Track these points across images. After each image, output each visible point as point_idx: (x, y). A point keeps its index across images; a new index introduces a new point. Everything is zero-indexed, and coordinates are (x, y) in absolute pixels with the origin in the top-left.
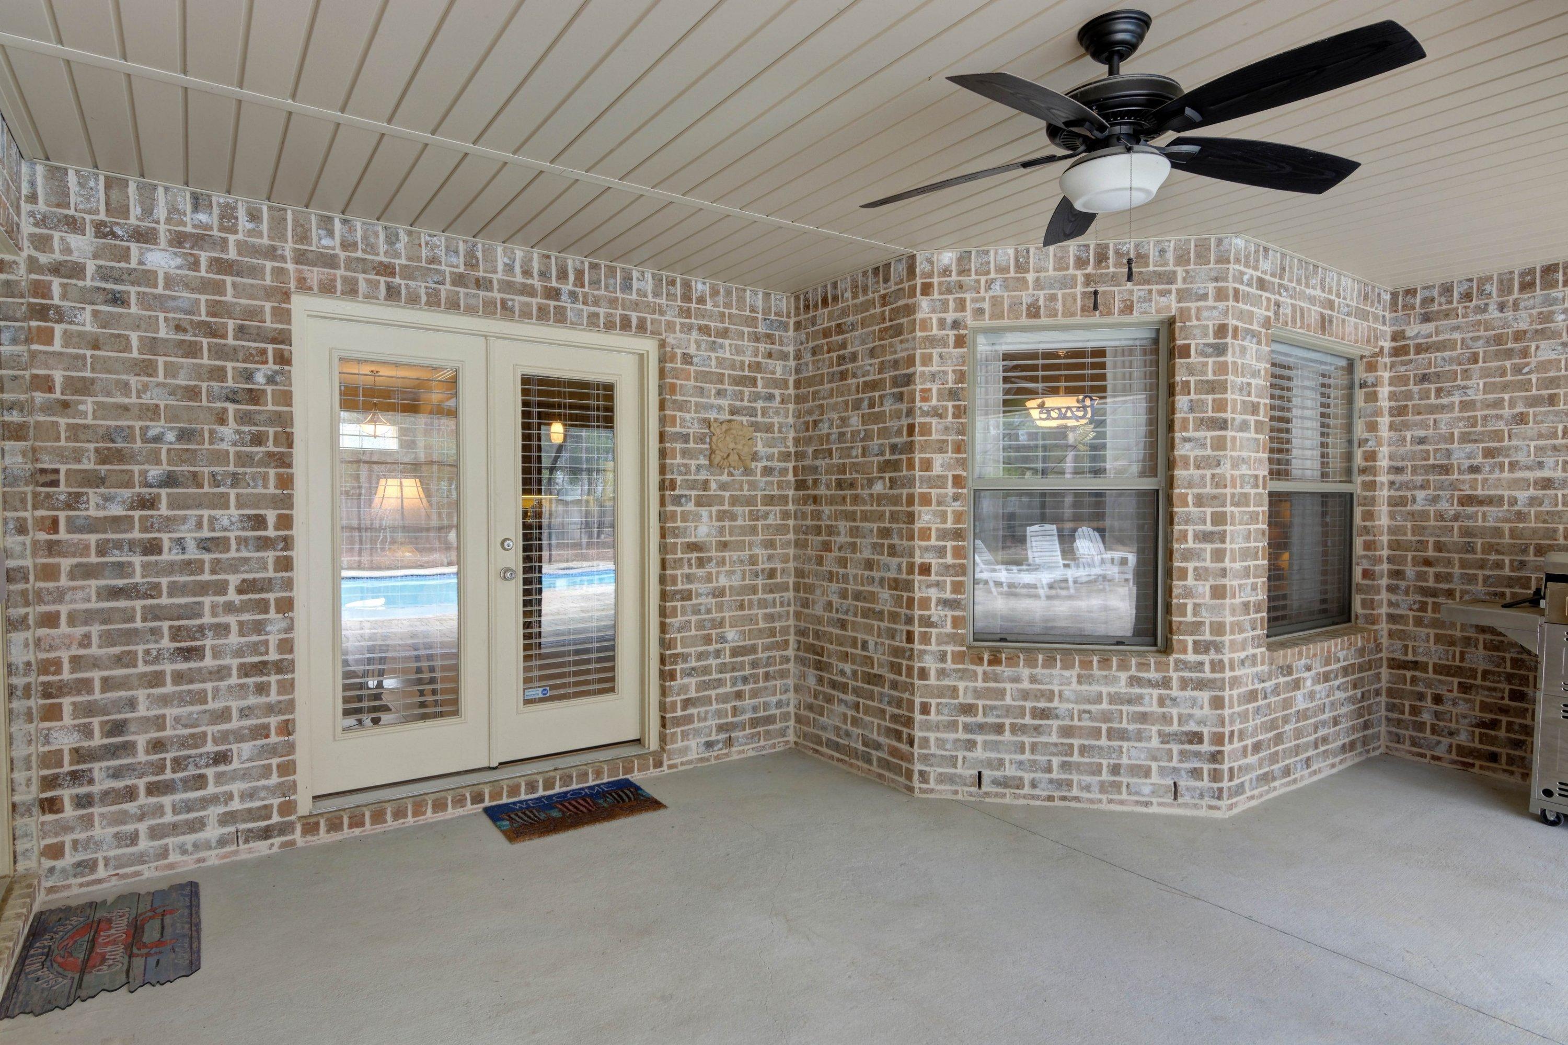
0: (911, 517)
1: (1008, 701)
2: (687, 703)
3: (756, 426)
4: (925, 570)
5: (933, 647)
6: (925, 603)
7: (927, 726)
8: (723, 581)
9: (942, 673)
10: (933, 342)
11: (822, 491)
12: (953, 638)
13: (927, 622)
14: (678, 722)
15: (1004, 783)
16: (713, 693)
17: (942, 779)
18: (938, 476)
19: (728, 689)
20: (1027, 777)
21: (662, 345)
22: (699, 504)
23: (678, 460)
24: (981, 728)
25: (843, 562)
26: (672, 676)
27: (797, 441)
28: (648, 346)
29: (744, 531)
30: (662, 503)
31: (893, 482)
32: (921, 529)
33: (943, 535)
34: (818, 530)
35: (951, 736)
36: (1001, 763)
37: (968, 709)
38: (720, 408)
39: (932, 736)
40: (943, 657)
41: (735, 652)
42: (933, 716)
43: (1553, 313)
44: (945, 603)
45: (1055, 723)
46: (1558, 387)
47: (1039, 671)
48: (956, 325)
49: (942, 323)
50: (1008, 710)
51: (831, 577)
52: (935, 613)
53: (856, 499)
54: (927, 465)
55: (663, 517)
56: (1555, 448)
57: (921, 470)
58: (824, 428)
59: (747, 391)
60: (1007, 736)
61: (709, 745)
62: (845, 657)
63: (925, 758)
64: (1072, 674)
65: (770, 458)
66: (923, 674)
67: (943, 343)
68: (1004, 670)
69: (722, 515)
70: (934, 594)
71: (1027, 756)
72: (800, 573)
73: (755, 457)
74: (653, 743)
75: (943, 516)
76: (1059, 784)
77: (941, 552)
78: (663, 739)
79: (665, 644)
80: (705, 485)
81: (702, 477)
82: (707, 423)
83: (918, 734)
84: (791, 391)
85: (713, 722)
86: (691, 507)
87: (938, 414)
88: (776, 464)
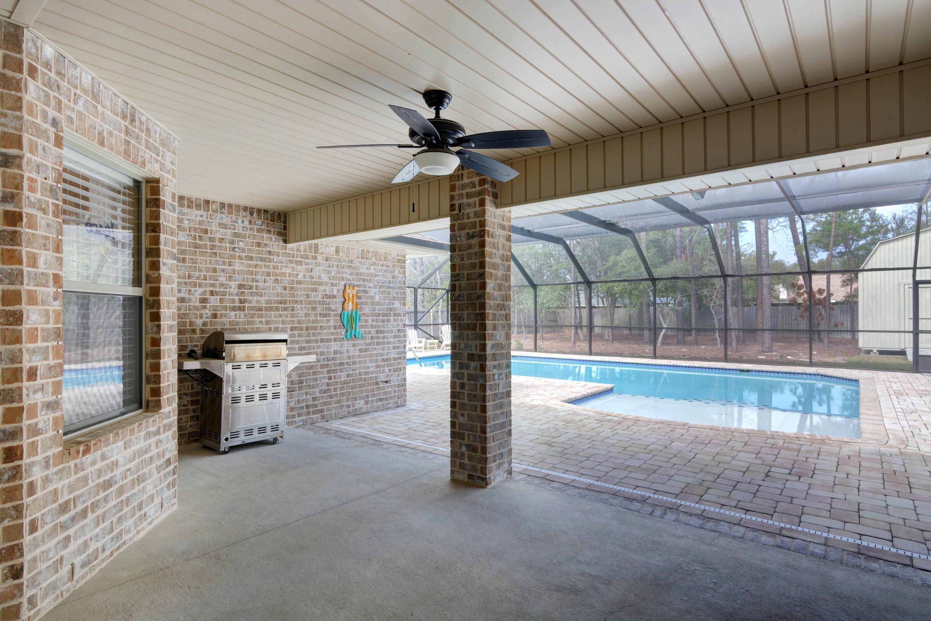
0: (19, 318)
4: (32, 374)
5: (39, 456)
6: (32, 411)
9: (46, 481)
13: (34, 431)
18: (43, 274)
32: (29, 329)
33: (47, 335)
40: (47, 463)
43: (183, 219)
44: (48, 406)
46: (186, 254)
52: (41, 418)
54: (33, 263)
56: (185, 283)
57: (29, 266)
66: (31, 489)
70: (40, 399)
75: (47, 316)
77: (46, 353)
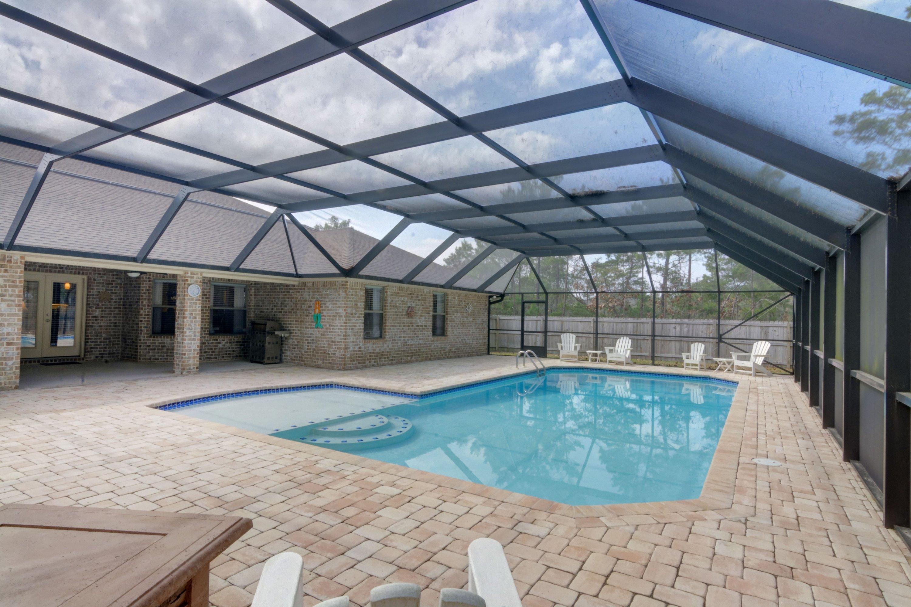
0: (139, 312)
1: (157, 344)
2: (91, 348)
3: (112, 293)
4: (141, 321)
5: (143, 335)
6: (141, 327)
7: (141, 349)
8: (102, 324)
9: (144, 340)
10: (144, 281)
11: (127, 306)
12: (146, 334)
13: (141, 330)
14: (88, 352)
15: (156, 359)
16: (98, 347)
17: (143, 359)
18: (145, 304)
19: (102, 346)
20: (160, 358)
21: (88, 277)
22: (96, 308)
23: (91, 299)
24: (151, 349)
25: (129, 321)
26: (87, 342)
27: (124, 296)
28: (85, 277)
29: (108, 314)
30: (87, 307)
31: (137, 306)
33: (145, 315)
34: (126, 314)
35: (145, 351)
36: (155, 356)
37: (149, 346)
38: (103, 289)
39: (142, 351)
40: (144, 337)
41: (104, 339)
42: (142, 347)
44: (145, 327)
45: (165, 348)
47: (162, 339)
48: (149, 278)
49: (146, 278)
50: (156, 346)
51: (128, 323)
52: (143, 329)
53: (132, 308)
54: (142, 302)
55: (87, 310)
58: (128, 294)
59: (110, 286)
60: (156, 351)
61: (97, 357)
62: (129, 339)
63: (140, 355)
64: (169, 339)
65: (116, 299)
66: (140, 340)
67: (146, 281)
68: (156, 339)
69: (102, 311)
70: (143, 326)
71: (160, 354)
72: (123, 323)
73: (112, 299)
74: (82, 356)
75: (145, 312)
76: (166, 359)
77: (145, 318)
78: (85, 355)
79: (86, 336)
80: (98, 305)
81: (98, 303)
82: (99, 292)
83: (139, 351)
84: (123, 286)
85: (98, 353)
86: (94, 309)
87: (144, 293)
88: (118, 301)
